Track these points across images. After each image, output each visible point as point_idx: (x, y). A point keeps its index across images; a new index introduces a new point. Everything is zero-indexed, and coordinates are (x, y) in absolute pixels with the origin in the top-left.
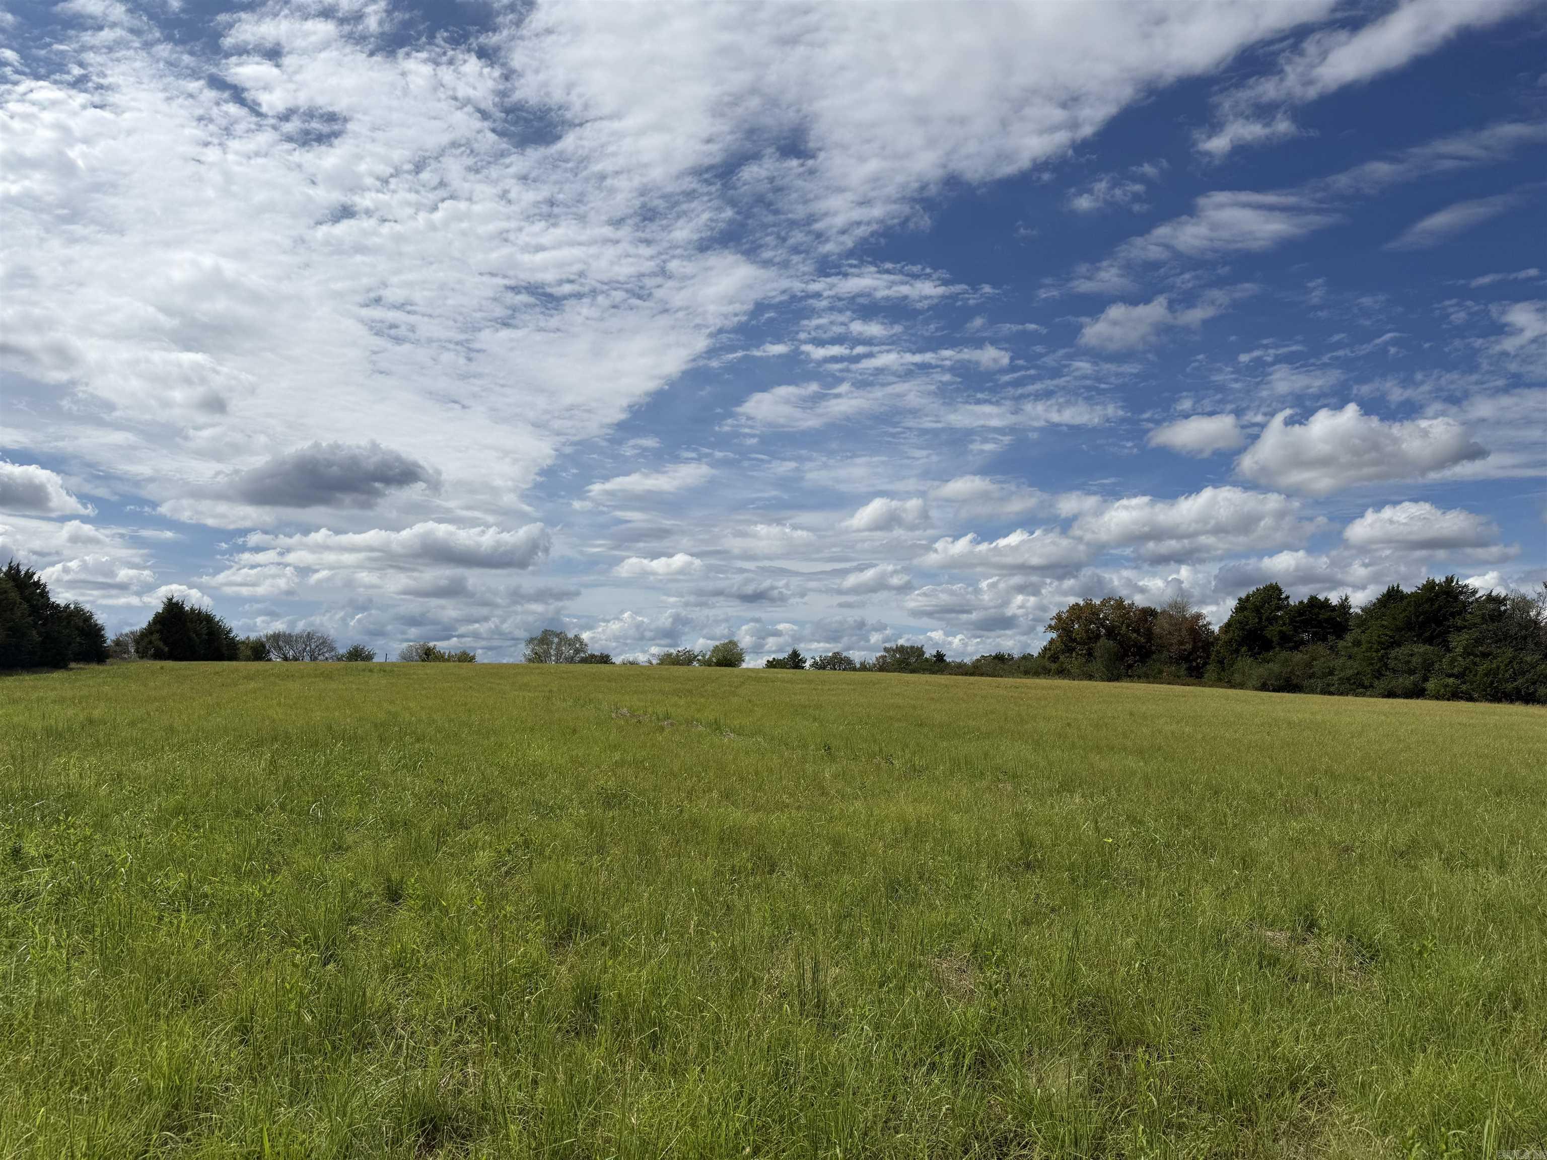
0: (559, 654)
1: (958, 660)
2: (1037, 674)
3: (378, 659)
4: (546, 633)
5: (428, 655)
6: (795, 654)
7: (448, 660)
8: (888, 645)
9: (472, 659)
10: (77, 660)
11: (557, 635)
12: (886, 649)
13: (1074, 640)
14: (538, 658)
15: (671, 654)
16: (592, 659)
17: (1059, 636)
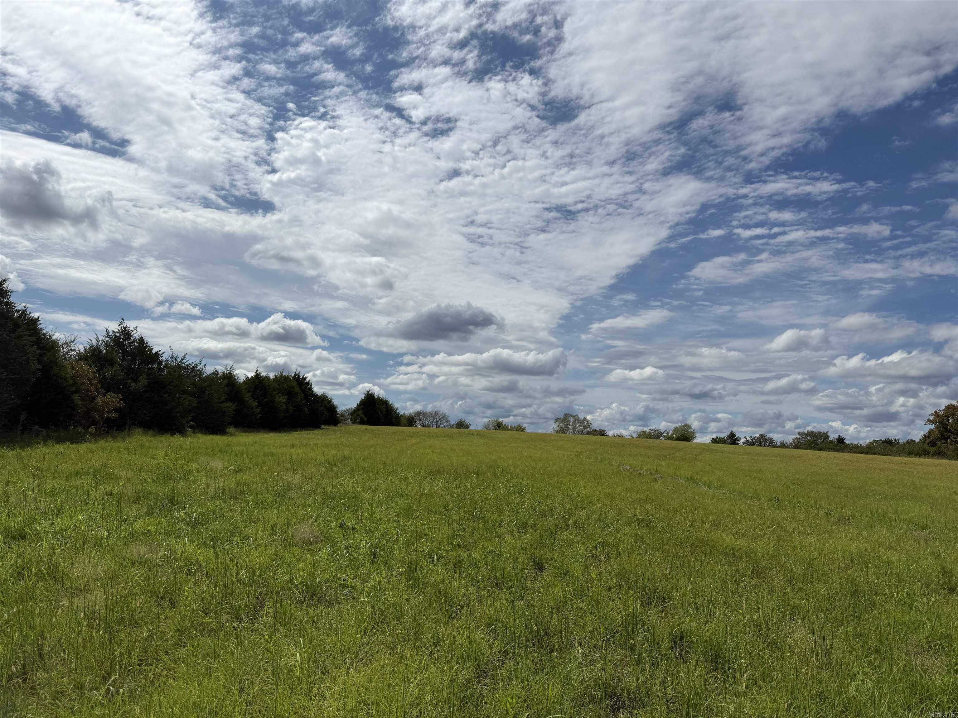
0: (574, 429)
1: (855, 443)
2: (918, 455)
3: (472, 428)
4: (567, 415)
5: (499, 426)
6: (732, 435)
7: (510, 430)
8: (801, 430)
9: (523, 430)
10: (325, 424)
11: (573, 417)
12: (799, 433)
13: (950, 431)
14: (562, 430)
15: (645, 432)
16: (594, 433)
17: (937, 428)
